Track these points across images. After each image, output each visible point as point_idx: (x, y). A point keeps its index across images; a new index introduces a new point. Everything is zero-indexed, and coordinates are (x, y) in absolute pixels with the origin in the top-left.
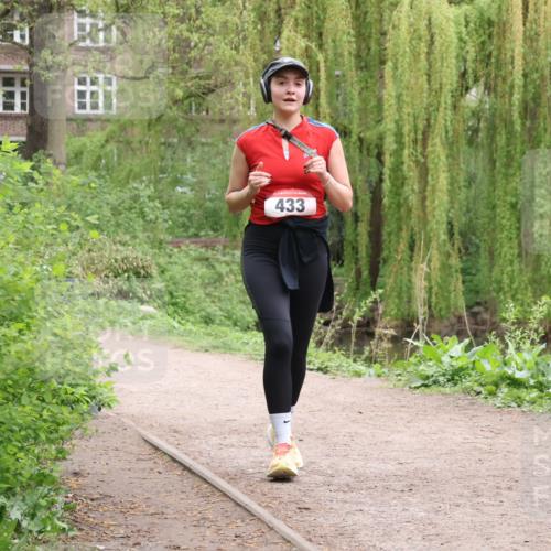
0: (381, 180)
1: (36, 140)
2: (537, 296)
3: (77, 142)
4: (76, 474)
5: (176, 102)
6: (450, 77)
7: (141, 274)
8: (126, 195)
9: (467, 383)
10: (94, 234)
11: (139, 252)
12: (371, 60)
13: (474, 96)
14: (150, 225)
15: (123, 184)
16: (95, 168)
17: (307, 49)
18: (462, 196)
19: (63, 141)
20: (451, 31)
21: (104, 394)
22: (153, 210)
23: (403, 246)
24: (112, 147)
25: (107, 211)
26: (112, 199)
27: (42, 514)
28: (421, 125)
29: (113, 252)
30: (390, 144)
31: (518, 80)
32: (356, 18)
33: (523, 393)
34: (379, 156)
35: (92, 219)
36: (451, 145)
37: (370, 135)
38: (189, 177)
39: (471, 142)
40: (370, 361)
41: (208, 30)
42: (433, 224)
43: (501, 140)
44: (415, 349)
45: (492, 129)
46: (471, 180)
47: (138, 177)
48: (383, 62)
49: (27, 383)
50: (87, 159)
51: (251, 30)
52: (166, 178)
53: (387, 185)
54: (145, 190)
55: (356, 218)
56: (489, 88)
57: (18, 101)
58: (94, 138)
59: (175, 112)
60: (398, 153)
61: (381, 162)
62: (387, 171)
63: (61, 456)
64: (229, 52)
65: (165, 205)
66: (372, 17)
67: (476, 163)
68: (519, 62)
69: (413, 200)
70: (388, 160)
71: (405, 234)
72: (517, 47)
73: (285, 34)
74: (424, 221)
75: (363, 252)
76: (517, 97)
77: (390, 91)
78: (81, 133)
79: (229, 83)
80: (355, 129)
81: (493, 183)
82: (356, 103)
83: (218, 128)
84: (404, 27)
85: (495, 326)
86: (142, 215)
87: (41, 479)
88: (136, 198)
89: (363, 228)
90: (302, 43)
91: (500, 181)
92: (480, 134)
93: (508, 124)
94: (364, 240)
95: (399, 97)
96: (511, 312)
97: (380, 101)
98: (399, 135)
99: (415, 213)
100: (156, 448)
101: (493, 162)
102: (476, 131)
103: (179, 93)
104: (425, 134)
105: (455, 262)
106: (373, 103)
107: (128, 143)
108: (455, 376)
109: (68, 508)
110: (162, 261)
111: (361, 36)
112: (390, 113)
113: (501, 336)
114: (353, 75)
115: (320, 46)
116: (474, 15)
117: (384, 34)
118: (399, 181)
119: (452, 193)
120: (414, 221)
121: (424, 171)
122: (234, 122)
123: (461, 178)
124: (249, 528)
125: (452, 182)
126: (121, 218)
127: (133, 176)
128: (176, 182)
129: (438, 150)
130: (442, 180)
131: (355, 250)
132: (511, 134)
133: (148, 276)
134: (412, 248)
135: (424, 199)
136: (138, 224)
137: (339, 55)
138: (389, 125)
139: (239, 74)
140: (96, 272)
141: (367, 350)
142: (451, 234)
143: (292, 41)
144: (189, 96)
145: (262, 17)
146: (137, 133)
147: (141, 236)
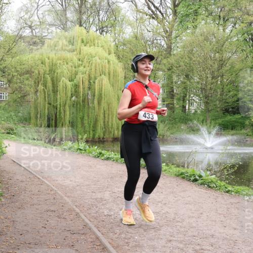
2: (84, 134)
5: (19, 98)
6: (69, 95)
8: (9, 115)
9: (72, 150)
10: (3, 122)
11: (11, 125)
12: (55, 91)
13: (74, 98)
14: (14, 120)
15: (9, 113)
16: (3, 109)
17: (44, 89)
18: (72, 116)
20: (70, 86)
21: (5, 152)
22: (14, 118)
23: (61, 125)
24: (7, 106)
25: (5, 118)
26: (7, 115)
28: (64, 103)
29: (7, 125)
30: (58, 106)
31: (81, 95)
32: (52, 83)
33: (82, 151)
34: (57, 108)
35: (3, 119)
36: (70, 107)
37: (55, 105)
38: (21, 112)
39: (73, 106)
40: (54, 146)
41: (25, 85)
43: (78, 106)
44: (63, 144)
45: (77, 104)
46: (73, 113)
47: (12, 112)
48: (57, 91)
50: (2, 108)
51: (33, 85)
52: (17, 112)
53: (58, 114)
54: (13, 114)
55: (52, 120)
56: (76, 97)
58: (3, 104)
59: (18, 100)
60: (60, 108)
62: (58, 111)
64: (29, 89)
65: (17, 117)
66: (55, 83)
67: (74, 110)
68: (82, 92)
69: (63, 116)
70: (58, 109)
71: (61, 123)
72: (81, 90)
74: (65, 120)
75: (54, 126)
76: (81, 99)
78: (1, 103)
79: (29, 94)
80: (52, 103)
81: (77, 114)
82: (52, 99)
83: (27, 103)
84: (61, 85)
86: (12, 118)
88: (11, 115)
89: (54, 121)
91: (79, 114)
92: (75, 105)
93: (80, 103)
94: (54, 124)
95: (60, 98)
96: (80, 137)
97: (57, 98)
98: (60, 105)
99: (63, 119)
100: (14, 161)
101: (77, 110)
102: (74, 104)
103: (19, 96)
104: (65, 105)
105: (70, 128)
106: (55, 99)
107: (10, 105)
108: (70, 148)
110: (16, 127)
111: (53, 87)
112: (59, 100)
113: (78, 141)
114: (52, 94)
115: (46, 88)
116: (74, 84)
117: (57, 86)
118: (60, 113)
119: (70, 115)
120: (63, 121)
121: (65, 111)
122: (30, 102)
124: (32, 176)
125: (70, 113)
126: (8, 119)
127: (10, 111)
128: (19, 112)
129: (67, 108)
130: (68, 113)
131: (52, 125)
132: (80, 105)
133: (13, 130)
134: (62, 125)
135: (64, 116)
136: (11, 120)
137: (49, 90)
138: (58, 103)
139: (31, 93)
140: (3, 129)
142: (69, 122)
143: (41, 87)
144: (21, 97)
145: (35, 83)
146: (11, 103)
147: (12, 122)
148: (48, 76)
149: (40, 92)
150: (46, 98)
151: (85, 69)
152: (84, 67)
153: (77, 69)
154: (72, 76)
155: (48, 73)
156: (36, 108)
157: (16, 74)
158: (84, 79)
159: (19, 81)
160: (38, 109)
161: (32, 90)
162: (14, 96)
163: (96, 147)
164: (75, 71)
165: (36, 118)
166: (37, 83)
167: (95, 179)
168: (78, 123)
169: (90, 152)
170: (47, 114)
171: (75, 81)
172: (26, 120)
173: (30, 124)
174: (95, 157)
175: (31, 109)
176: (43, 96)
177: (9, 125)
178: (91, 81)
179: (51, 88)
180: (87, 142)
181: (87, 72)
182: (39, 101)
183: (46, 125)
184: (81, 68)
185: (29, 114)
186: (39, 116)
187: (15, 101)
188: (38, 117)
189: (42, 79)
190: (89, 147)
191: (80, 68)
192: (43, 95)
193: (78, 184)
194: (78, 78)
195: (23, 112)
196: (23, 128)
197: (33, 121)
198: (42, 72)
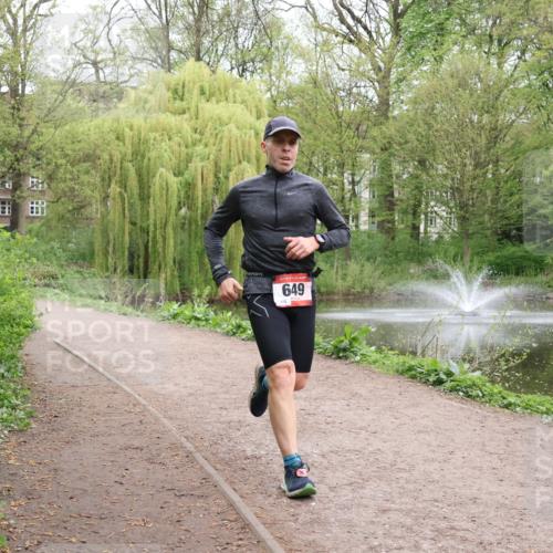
0: (148, 242)
1: (14, 226)
2: (205, 286)
3: (30, 226)
4: (27, 355)
5: (69, 211)
6: (174, 203)
7: (54, 277)
8: (49, 247)
9: (180, 319)
11: (53, 269)
12: (145, 197)
13: (183, 211)
14: (58, 259)
15: (48, 242)
16: (37, 236)
17: (120, 193)
18: (179, 248)
19: (24, 225)
20: (175, 186)
21: (38, 325)
22: (59, 252)
23: (156, 267)
24: (44, 228)
26: (43, 248)
27: (13, 370)
28: (164, 221)
29: (44, 268)
30: (152, 228)
31: (200, 205)
32: (139, 180)
33: (200, 322)
34: (148, 233)
36: (174, 229)
37: (144, 225)
38: (74, 240)
39: (182, 228)
40: (142, 311)
41: (82, 184)
42: (168, 258)
43: (193, 227)
44: (160, 306)
45: (190, 224)
46: (182, 243)
47: (54, 240)
48: (149, 198)
49: (9, 320)
51: (99, 185)
52: (65, 241)
53: (150, 244)
54: (56, 245)
55: (139, 257)
56: (188, 208)
57: (7, 210)
58: (36, 225)
59: (68, 215)
60: (155, 232)
61: (148, 235)
62: (150, 238)
63: (21, 348)
64: (90, 192)
65: (64, 251)
66: (145, 180)
67: (184, 236)
68: (200, 199)
69: (160, 250)
70: (151, 234)
71: (157, 263)
72: (199, 193)
73: (112, 186)
74: (165, 257)
75: (141, 269)
76: (199, 211)
77: (152, 209)
78: (32, 222)
79: (90, 204)
80: (139, 223)
81: (190, 244)
82: (139, 213)
83: (85, 221)
84: (157, 183)
85: (190, 297)
86: (55, 255)
87: (13, 357)
88: (53, 248)
89: (141, 260)
90: (118, 190)
91: (193, 243)
92: (186, 225)
93: (196, 221)
94: (142, 265)
95: (155, 211)
96: (196, 292)
97: (148, 212)
98: (155, 225)
99: (162, 254)
100: (58, 344)
101: (190, 236)
102: (184, 224)
103: (70, 208)
104: (165, 225)
105: (176, 273)
106: (145, 213)
107: (50, 227)
108: (175, 316)
109: (23, 368)
110: (63, 272)
111: (141, 188)
112: (152, 217)
113: (192, 301)
114: (138, 203)
115: (126, 191)
116: (183, 181)
117: (150, 187)
118: (155, 242)
119: (175, 247)
120: (161, 258)
121: (164, 239)
122: (92, 219)
123: (179, 242)
124: (95, 375)
125: (175, 242)
126: (47, 256)
127: (52, 239)
128: (69, 242)
129: (170, 230)
130: (171, 242)
131: (138, 269)
132: (197, 226)
134: (160, 268)
135: (164, 249)
136: (54, 258)
137: (132, 194)
138: (151, 221)
139: (94, 201)
140: (37, 277)
141: (142, 307)
142: (174, 262)
143: (114, 189)
144: (74, 209)
145: (103, 180)
146: (54, 223)
147: (55, 262)
148: (130, 165)
149: (114, 199)
150: (126, 211)
151: (207, 150)
152: (206, 145)
153: (190, 150)
154: (179, 164)
155: (130, 158)
156: (105, 232)
157: (64, 161)
158: (205, 172)
159: (68, 176)
160: (108, 235)
161: (97, 194)
162: (60, 208)
163: (230, 314)
164: (187, 154)
165: (106, 254)
166: (106, 180)
167: (226, 381)
168: (194, 263)
169: (218, 325)
170: (127, 245)
171: (186, 176)
172: (84, 259)
173: (91, 265)
174: (227, 334)
175: (95, 235)
176: (119, 207)
177: (50, 269)
178: (221, 175)
179: (136, 191)
180: (211, 302)
181: (212, 157)
182: (111, 217)
183: (127, 268)
184: (199, 148)
185: (91, 244)
186: (111, 250)
187: (61, 218)
188: (108, 252)
189: (118, 172)
190: (216, 314)
191: (197, 148)
192: (120, 204)
193: (191, 391)
194: (193, 170)
195: (77, 240)
196: (77, 275)
197: (99, 259)
198: (117, 157)
